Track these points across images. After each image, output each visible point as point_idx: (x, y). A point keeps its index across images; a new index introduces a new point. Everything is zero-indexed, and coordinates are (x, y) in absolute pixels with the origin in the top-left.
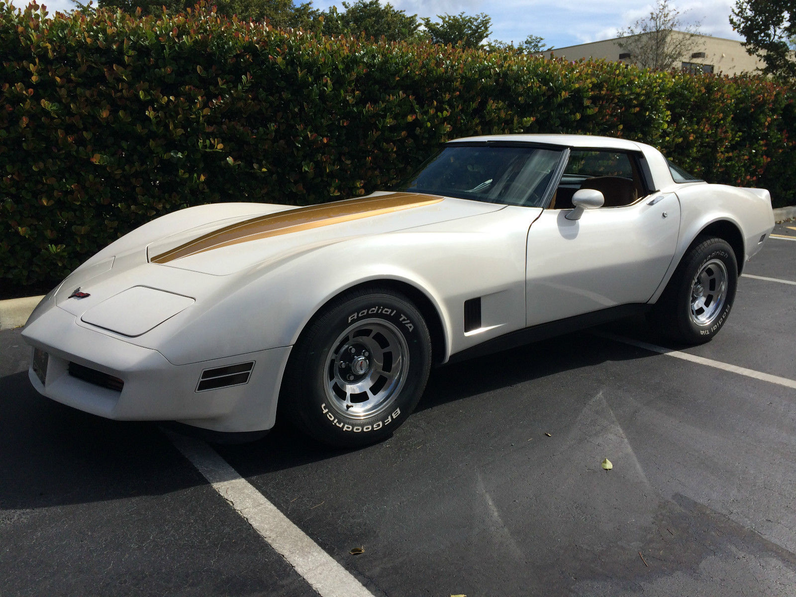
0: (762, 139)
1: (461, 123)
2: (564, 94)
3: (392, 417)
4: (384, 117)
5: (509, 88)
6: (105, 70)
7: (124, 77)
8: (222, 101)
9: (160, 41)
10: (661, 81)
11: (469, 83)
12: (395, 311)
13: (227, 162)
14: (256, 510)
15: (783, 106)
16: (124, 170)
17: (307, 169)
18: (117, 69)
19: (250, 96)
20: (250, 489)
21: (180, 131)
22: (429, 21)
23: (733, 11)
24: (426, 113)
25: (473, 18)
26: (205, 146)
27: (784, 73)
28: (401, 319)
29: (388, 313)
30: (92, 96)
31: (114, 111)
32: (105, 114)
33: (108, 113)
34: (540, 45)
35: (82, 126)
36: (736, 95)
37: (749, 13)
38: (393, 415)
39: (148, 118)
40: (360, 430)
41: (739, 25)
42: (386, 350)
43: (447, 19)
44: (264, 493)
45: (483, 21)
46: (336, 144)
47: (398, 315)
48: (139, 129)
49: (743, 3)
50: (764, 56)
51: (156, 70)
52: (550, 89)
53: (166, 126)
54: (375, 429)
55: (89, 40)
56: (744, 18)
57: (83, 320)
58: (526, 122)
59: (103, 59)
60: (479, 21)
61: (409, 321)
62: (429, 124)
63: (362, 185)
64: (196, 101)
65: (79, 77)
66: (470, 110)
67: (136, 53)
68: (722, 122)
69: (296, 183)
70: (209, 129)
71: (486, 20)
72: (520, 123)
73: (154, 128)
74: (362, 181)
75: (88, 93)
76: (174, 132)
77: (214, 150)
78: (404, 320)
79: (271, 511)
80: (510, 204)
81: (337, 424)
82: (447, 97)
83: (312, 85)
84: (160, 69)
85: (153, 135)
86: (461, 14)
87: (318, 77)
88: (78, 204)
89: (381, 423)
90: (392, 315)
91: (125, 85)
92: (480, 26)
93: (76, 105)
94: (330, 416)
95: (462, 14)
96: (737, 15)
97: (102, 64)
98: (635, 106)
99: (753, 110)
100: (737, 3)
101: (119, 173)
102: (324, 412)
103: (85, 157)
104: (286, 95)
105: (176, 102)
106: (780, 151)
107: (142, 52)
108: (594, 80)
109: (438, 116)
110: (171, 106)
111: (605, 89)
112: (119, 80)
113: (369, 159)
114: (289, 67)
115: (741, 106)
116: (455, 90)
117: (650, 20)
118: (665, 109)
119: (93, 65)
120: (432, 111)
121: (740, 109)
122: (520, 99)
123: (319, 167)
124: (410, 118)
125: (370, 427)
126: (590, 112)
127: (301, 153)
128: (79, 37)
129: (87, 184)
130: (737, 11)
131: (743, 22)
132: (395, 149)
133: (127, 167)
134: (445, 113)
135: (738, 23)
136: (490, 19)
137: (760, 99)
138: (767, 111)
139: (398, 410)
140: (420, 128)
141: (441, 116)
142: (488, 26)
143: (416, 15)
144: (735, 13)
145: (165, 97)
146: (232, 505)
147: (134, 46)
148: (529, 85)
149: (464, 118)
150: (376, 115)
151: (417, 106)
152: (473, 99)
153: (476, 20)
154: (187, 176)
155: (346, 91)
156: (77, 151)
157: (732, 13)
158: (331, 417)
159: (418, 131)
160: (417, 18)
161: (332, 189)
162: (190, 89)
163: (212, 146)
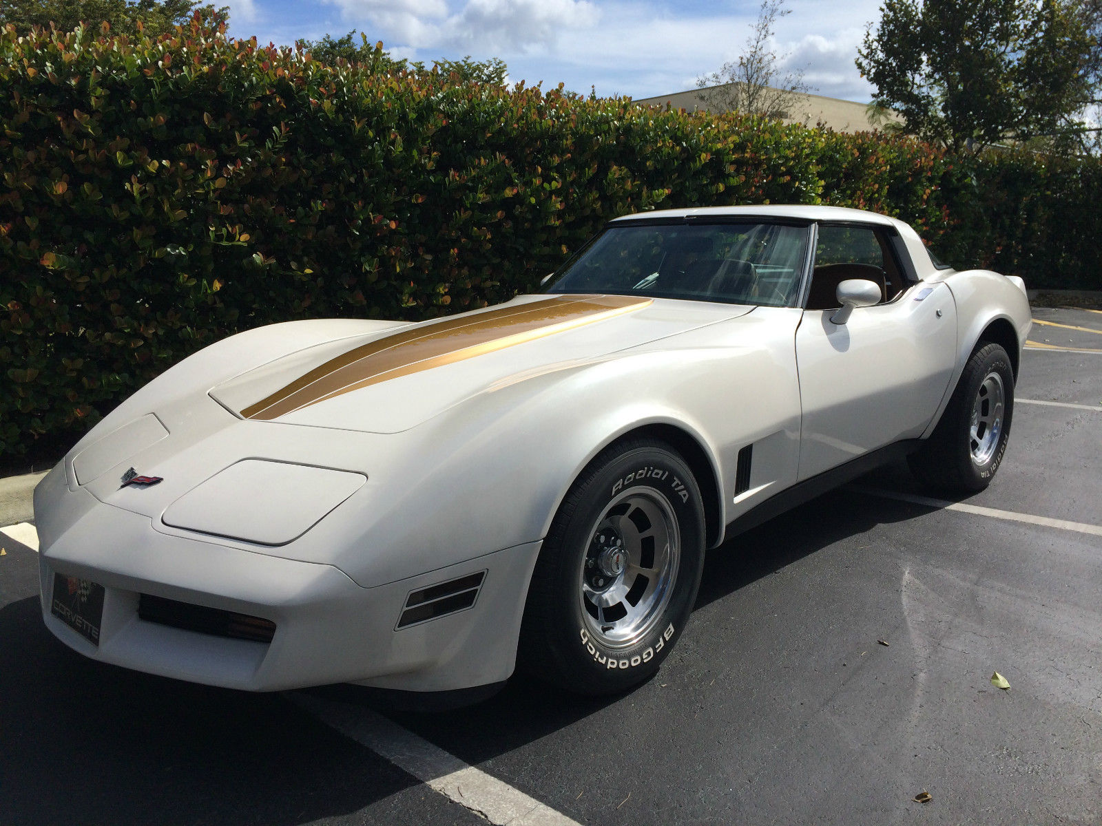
0: (920, 217)
1: (574, 198)
2: (705, 157)
3: (664, 638)
4: (474, 190)
5: (632, 150)
6: (59, 119)
7: (90, 130)
8: (242, 168)
9: (144, 76)
10: (810, 140)
11: (582, 142)
12: (667, 473)
13: (252, 262)
14: (530, 821)
15: (941, 174)
16: (91, 276)
17: (368, 269)
18: (80, 118)
19: (284, 160)
20: (496, 786)
21: (180, 214)
22: (423, 67)
23: (860, 52)
24: (528, 184)
25: (483, 65)
26: (219, 237)
27: (930, 132)
28: (673, 485)
29: (659, 477)
30: (38, 159)
31: (74, 184)
32: (60, 188)
33: (66, 187)
35: (22, 209)
36: (890, 160)
37: (881, 55)
38: (665, 635)
39: (129, 195)
40: (627, 666)
41: (870, 71)
42: (647, 534)
43: (447, 66)
44: (524, 789)
45: (497, 69)
46: (406, 231)
47: (670, 479)
48: (115, 211)
49: (872, 42)
50: (902, 111)
51: (140, 119)
52: (684, 149)
53: (158, 207)
54: (645, 661)
55: (31, 72)
56: (875, 62)
57: (166, 522)
58: (658, 196)
59: (55, 103)
60: (491, 69)
61: (682, 487)
62: (533, 200)
63: (446, 290)
64: (203, 167)
65: (17, 130)
66: (584, 180)
67: (108, 92)
68: (876, 195)
69: (352, 289)
70: (224, 210)
71: (500, 68)
72: (650, 196)
73: (137, 209)
74: (447, 285)
75: (31, 155)
76: (171, 215)
77: (235, 243)
78: (678, 485)
79: (555, 818)
80: (759, 304)
81: (600, 660)
82: (556, 160)
83: (372, 142)
84: (145, 117)
85: (137, 221)
86: (465, 60)
87: (382, 131)
88: (19, 333)
89: (651, 650)
90: (663, 479)
91: (92, 143)
92: (493, 76)
93: (13, 175)
94: (590, 647)
95: (467, 58)
96: (866, 57)
97: (52, 109)
98: (783, 174)
99: (910, 179)
100: (866, 42)
101: (82, 281)
102: (584, 643)
103: (29, 258)
104: (335, 158)
105: (173, 168)
106: (942, 232)
107: (116, 90)
108: (735, 138)
109: (544, 189)
110: (165, 176)
111: (748, 150)
112: (84, 135)
113: (454, 251)
114: (340, 116)
115: (897, 174)
116: (564, 152)
117: (740, 66)
118: (818, 178)
119: (39, 111)
120: (537, 181)
121: (895, 179)
122: (648, 164)
123: (385, 263)
124: (509, 193)
125: (639, 658)
126: (734, 181)
127: (359, 245)
128: (14, 67)
129: (33, 302)
130: (865, 52)
131: (874, 67)
132: (489, 236)
133: (95, 272)
134: (554, 184)
135: (868, 68)
136: (505, 66)
137: (917, 165)
138: (924, 180)
139: (671, 626)
140: (521, 206)
141: (548, 189)
142: (503, 76)
143: (406, 60)
144: (863, 55)
145: (155, 162)
146: (483, 817)
147: (104, 81)
148: (659, 145)
149: (577, 190)
150: (463, 188)
151: (515, 175)
152: (587, 165)
153: (488, 67)
154: (193, 282)
155: (421, 153)
156: (14, 249)
157: (858, 55)
158: (591, 649)
159: (518, 210)
160: (407, 64)
161: (405, 298)
162: (194, 149)
163: (231, 237)
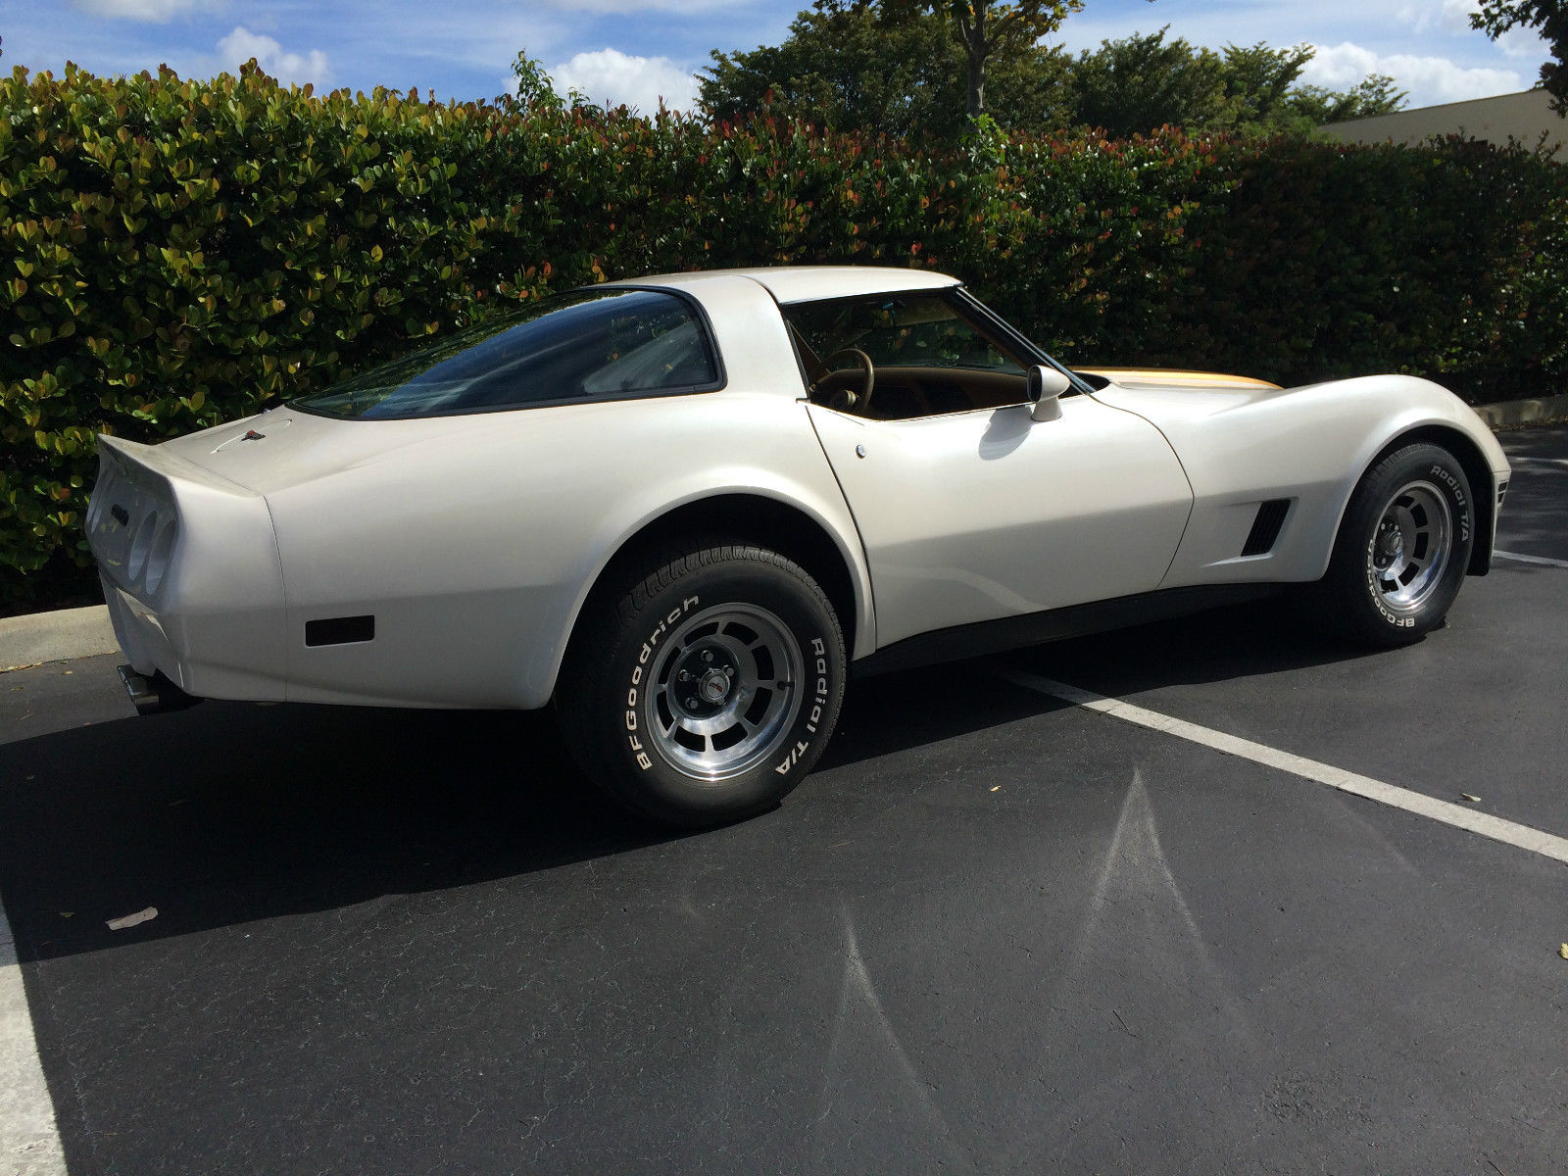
34: (1386, 89)
